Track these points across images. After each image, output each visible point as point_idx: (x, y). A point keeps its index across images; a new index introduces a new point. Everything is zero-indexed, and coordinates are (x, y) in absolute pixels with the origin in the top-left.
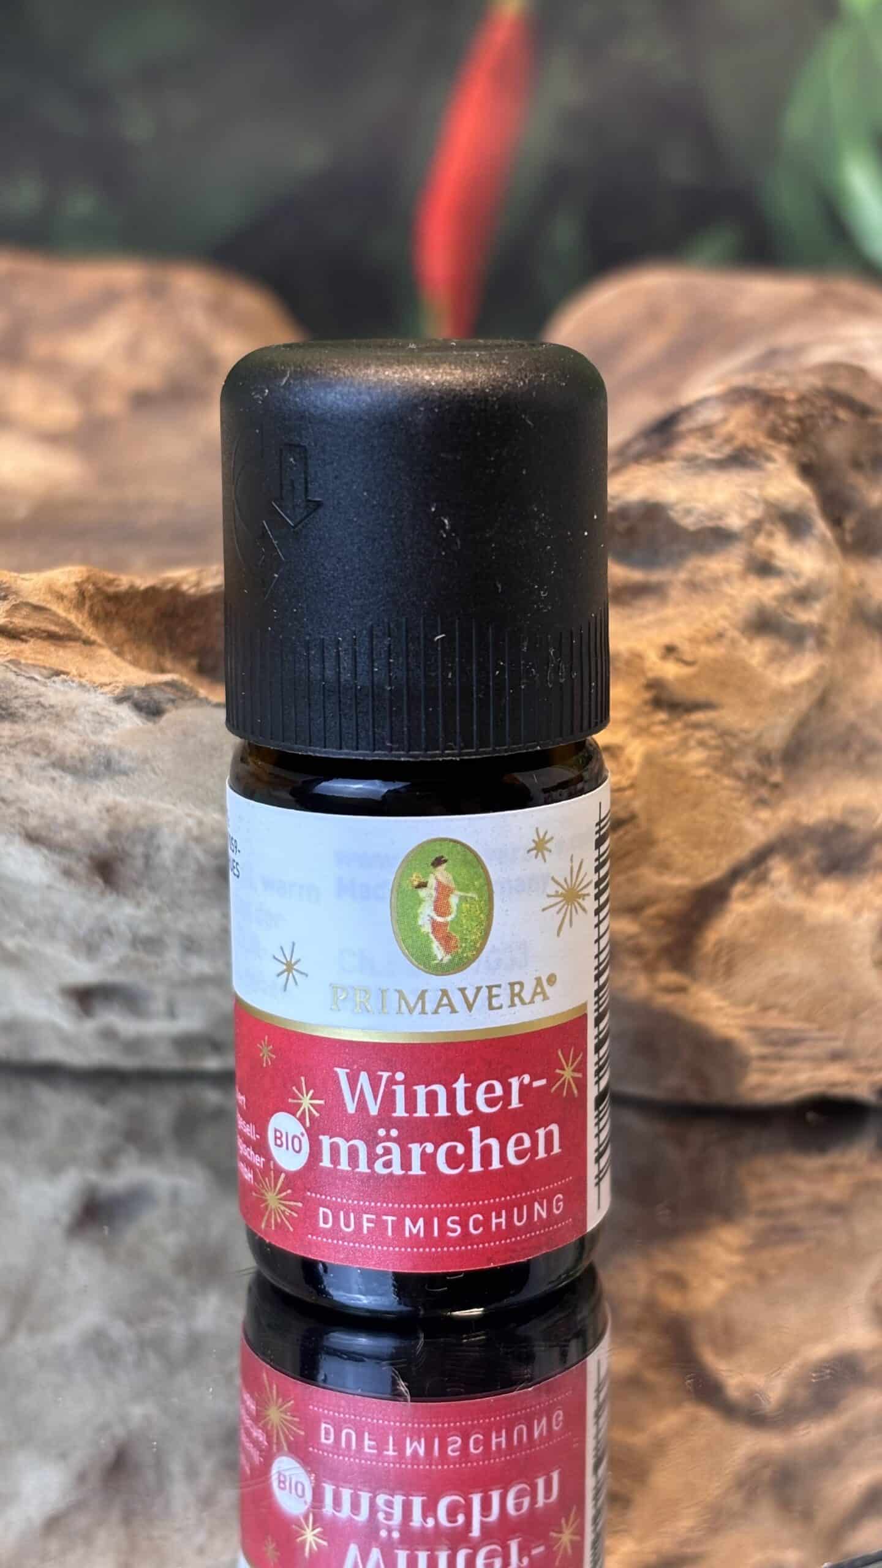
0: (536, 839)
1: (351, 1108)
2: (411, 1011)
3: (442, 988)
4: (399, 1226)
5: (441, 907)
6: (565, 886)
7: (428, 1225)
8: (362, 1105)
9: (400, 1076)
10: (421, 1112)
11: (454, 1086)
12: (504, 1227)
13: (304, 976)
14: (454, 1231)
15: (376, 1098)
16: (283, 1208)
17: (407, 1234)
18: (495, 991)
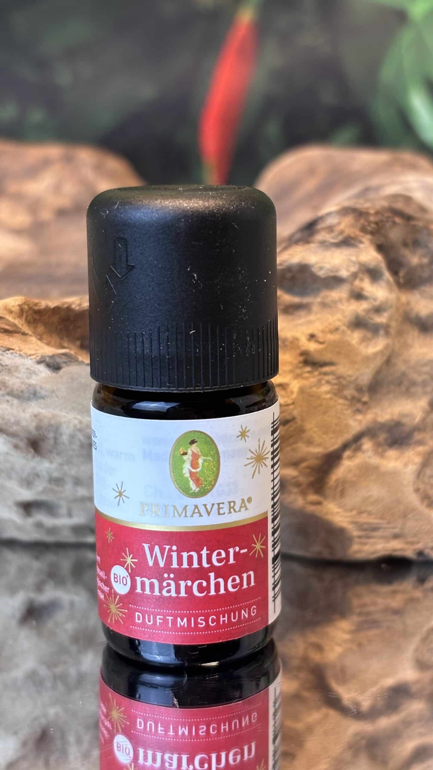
0: (241, 431)
1: (151, 563)
2: (180, 516)
3: (195, 504)
4: (174, 622)
5: (194, 464)
6: (256, 454)
7: (189, 621)
8: (156, 562)
9: (174, 548)
10: (185, 565)
11: (201, 552)
12: (226, 622)
13: (127, 498)
14: (202, 624)
15: (163, 558)
16: (118, 612)
17: (179, 626)
18: (221, 506)
